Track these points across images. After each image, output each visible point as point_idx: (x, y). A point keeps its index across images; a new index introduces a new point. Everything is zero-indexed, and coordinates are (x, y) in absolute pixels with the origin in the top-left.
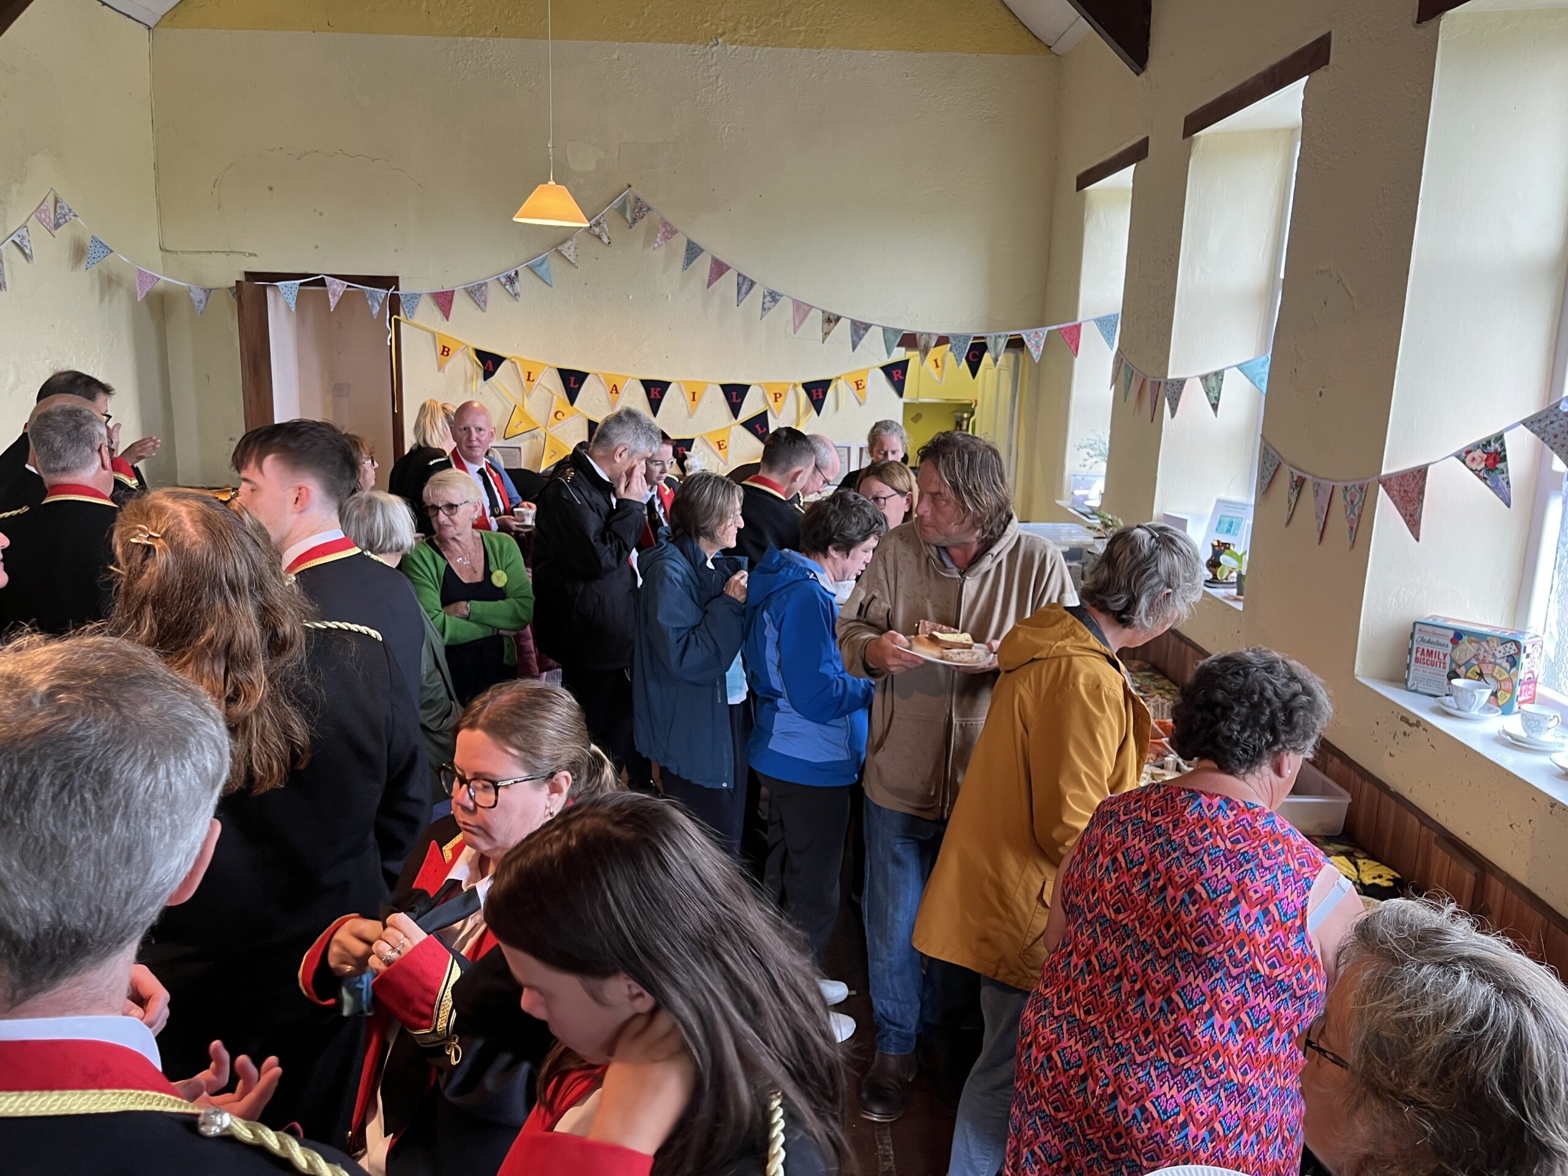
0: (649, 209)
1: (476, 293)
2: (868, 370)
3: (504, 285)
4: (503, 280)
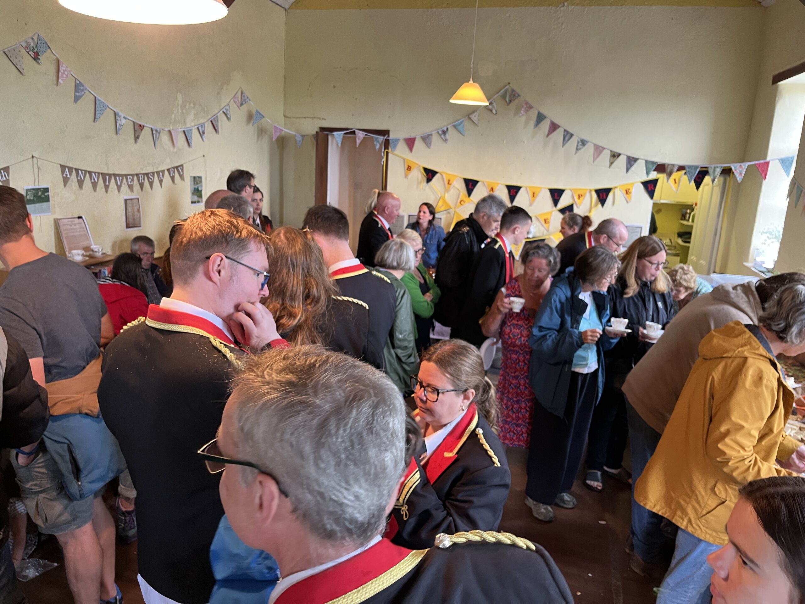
0: (519, 95)
1: (426, 139)
2: (633, 184)
3: (440, 135)
4: (440, 132)
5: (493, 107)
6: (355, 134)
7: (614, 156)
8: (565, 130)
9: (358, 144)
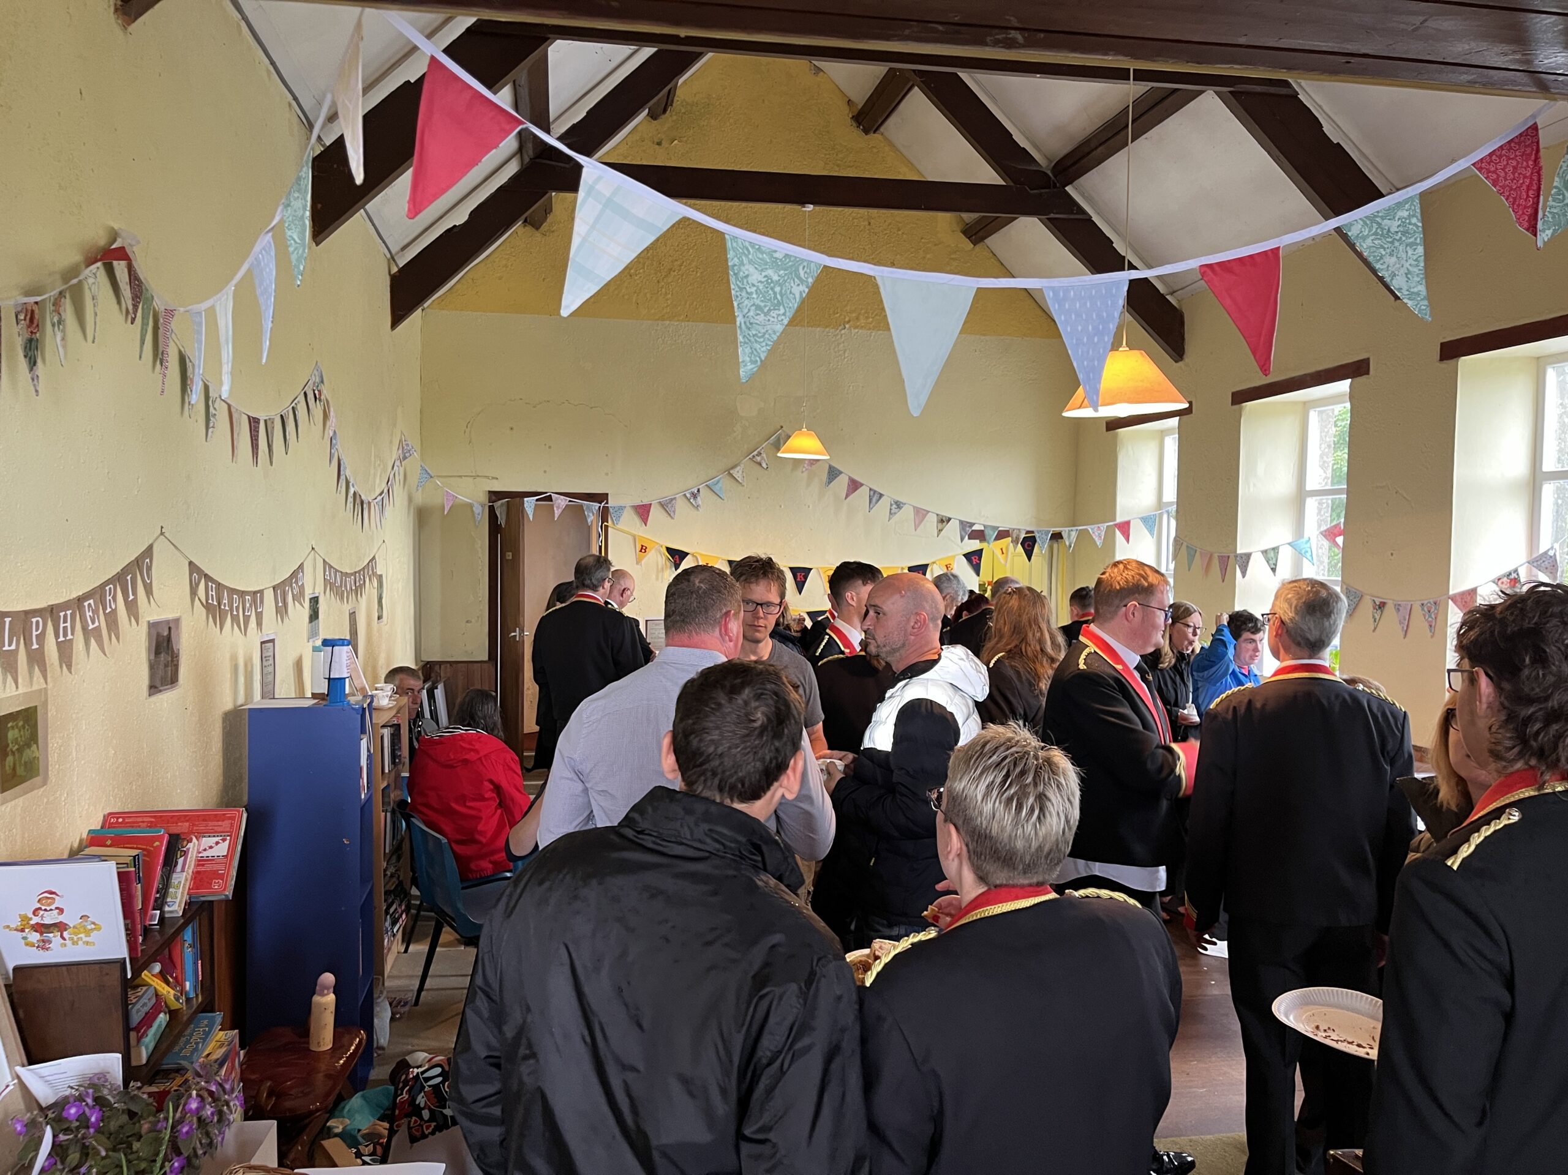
1: (667, 506)
2: (954, 557)
3: (689, 500)
4: (688, 495)
5: (763, 458)
6: (551, 500)
7: (942, 521)
8: (870, 489)
9: (556, 516)
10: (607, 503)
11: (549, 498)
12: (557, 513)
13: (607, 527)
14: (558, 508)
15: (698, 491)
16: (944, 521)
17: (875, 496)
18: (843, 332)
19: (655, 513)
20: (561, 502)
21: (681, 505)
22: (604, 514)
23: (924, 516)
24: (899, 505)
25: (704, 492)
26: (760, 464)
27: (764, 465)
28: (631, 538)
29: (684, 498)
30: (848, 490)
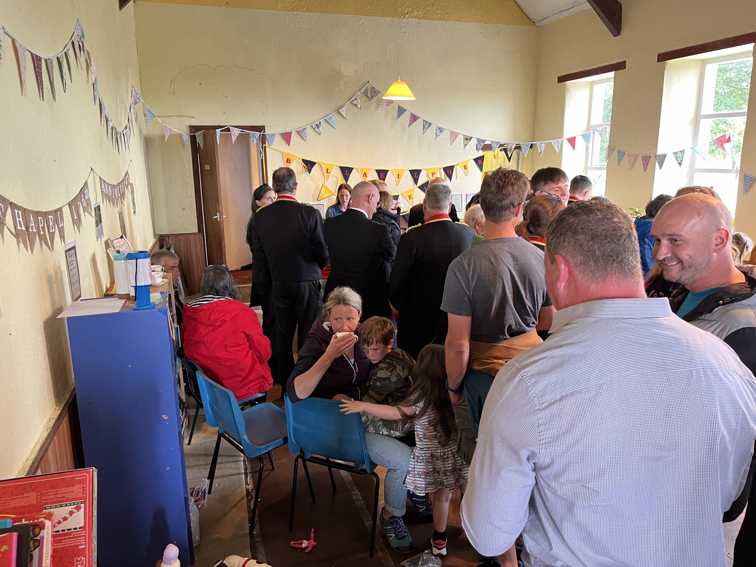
0: (379, 92)
1: (301, 133)
2: (468, 161)
3: (314, 129)
4: (314, 126)
5: (358, 102)
6: (230, 131)
7: (467, 139)
8: (424, 121)
9: (234, 141)
10: (264, 132)
11: (228, 130)
12: (234, 139)
13: (265, 147)
14: (234, 136)
15: (320, 123)
16: (468, 139)
17: (427, 125)
18: (404, 20)
19: (294, 137)
20: (236, 132)
21: (310, 132)
22: (263, 139)
23: (456, 137)
24: (441, 130)
25: (323, 124)
26: (356, 106)
27: (359, 106)
28: (280, 154)
29: (311, 128)
30: (410, 121)
